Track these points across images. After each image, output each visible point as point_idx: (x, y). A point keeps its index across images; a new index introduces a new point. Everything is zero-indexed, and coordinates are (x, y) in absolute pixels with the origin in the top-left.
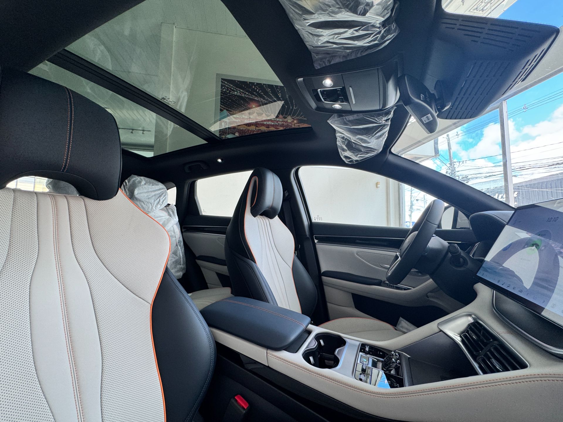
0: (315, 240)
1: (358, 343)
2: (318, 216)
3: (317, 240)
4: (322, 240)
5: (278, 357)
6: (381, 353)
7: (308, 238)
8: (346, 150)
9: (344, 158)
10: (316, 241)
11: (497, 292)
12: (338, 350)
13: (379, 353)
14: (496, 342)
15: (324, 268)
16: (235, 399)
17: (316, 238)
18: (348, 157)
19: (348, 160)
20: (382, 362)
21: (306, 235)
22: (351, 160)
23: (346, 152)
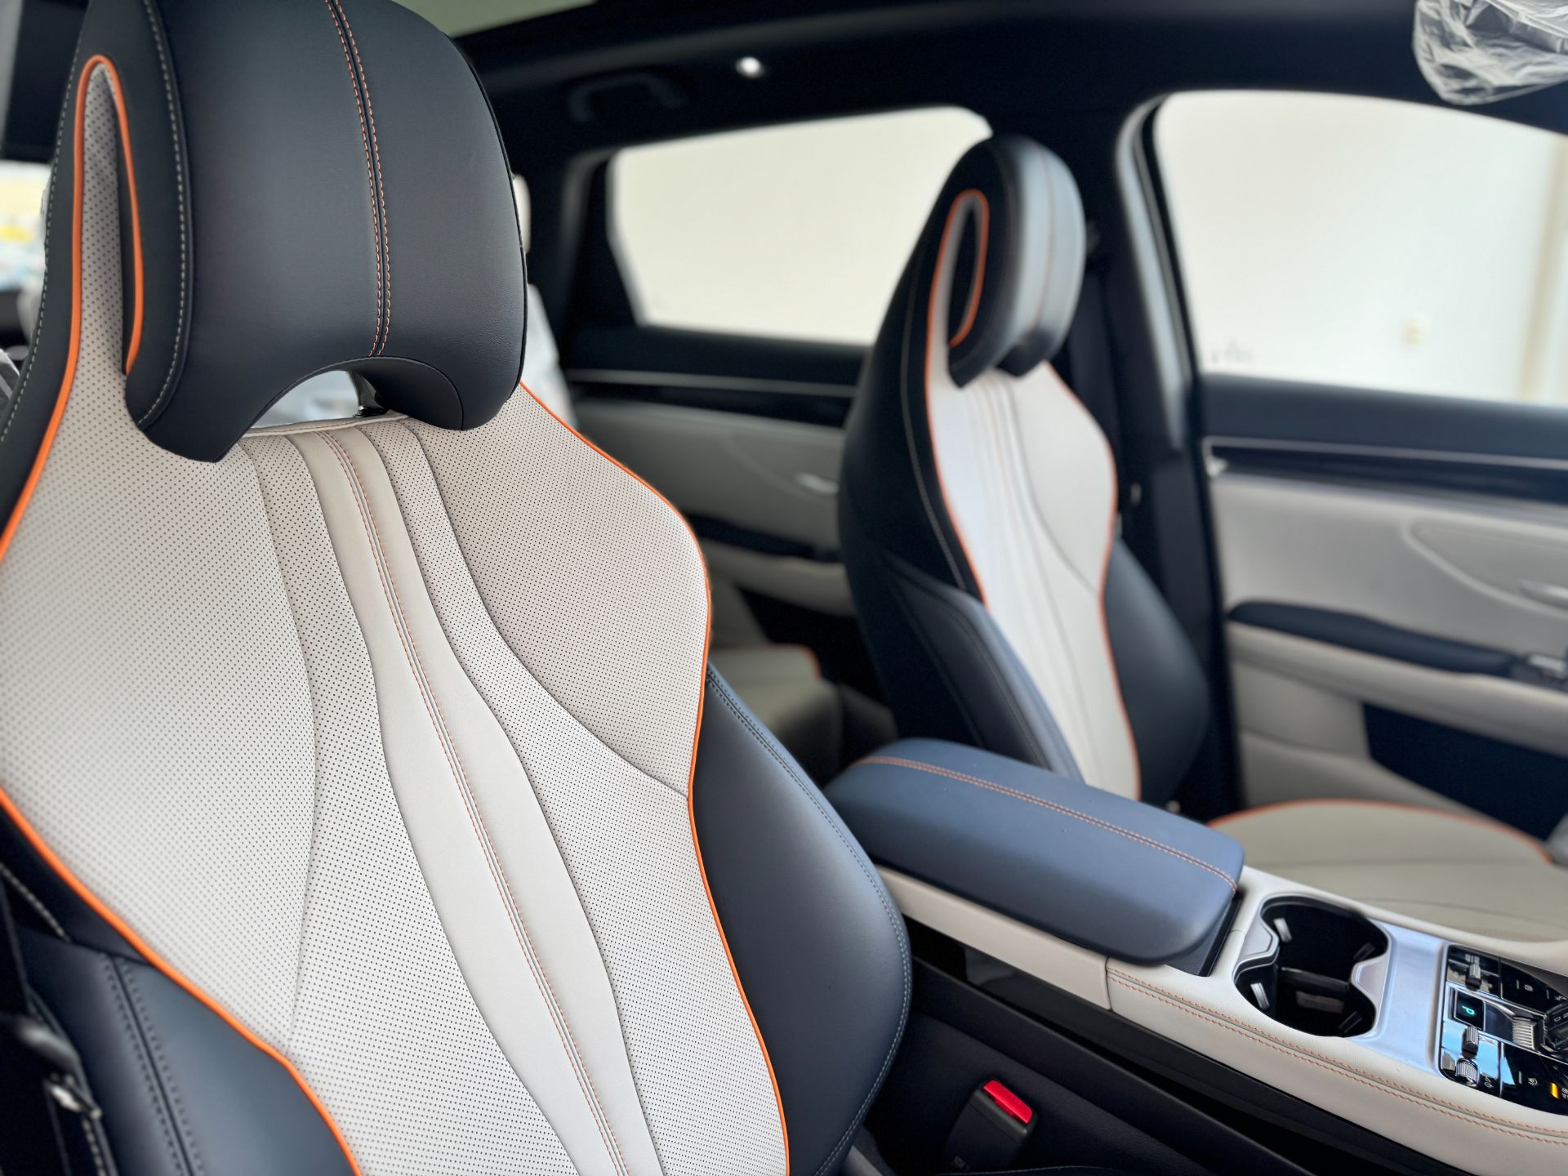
0: (1210, 461)
1: (1435, 945)
2: (1235, 345)
3: (1221, 459)
4: (1243, 462)
5: (1150, 987)
6: (1529, 988)
7: (1172, 455)
8: (1466, 45)
9: (1440, 73)
10: (1214, 467)
12: (1364, 971)
13: (1522, 986)
15: (1239, 586)
16: (984, 1091)
17: (1219, 452)
18: (1460, 73)
19: (1456, 84)
20: (1536, 1020)
21: (1163, 438)
22: (1471, 84)
23: (1460, 51)
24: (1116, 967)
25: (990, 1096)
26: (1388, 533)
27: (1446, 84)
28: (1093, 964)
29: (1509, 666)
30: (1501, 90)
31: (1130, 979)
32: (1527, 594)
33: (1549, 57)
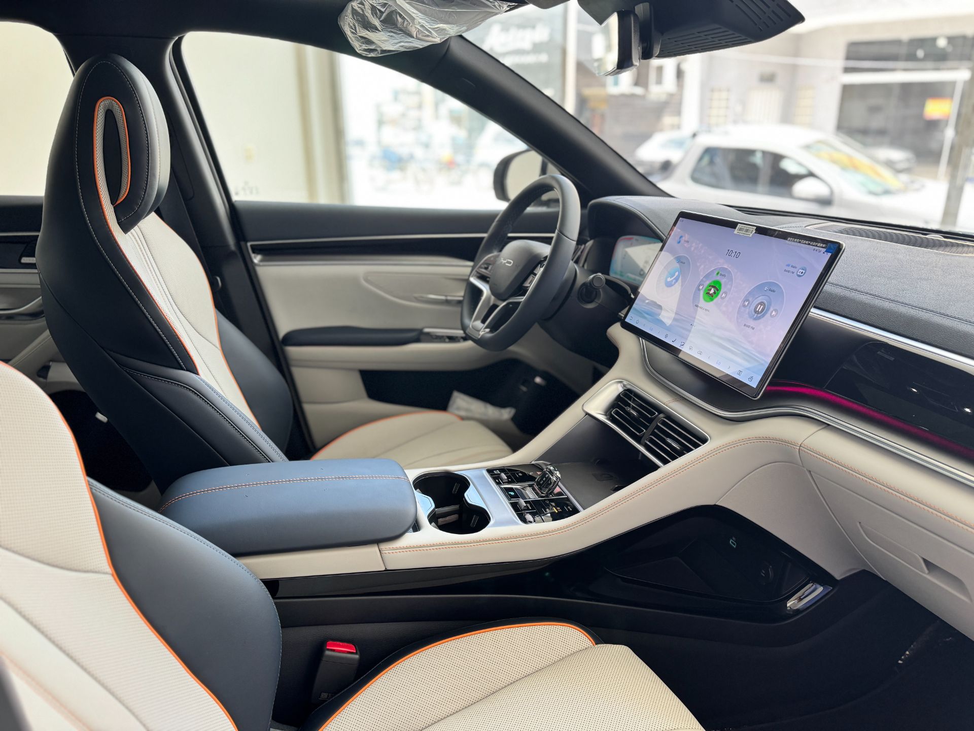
0: (253, 255)
2: (246, 183)
3: (258, 254)
4: (272, 253)
6: (520, 475)
7: (232, 254)
9: (358, 40)
10: (257, 259)
11: (648, 343)
12: (469, 496)
14: (661, 415)
15: (284, 324)
16: (328, 650)
17: (257, 250)
18: (368, 41)
19: (364, 47)
20: (530, 486)
21: (227, 246)
22: (373, 47)
23: (373, 31)
24: (385, 546)
25: (332, 650)
26: (353, 281)
27: (361, 46)
28: (371, 551)
29: (420, 336)
30: (383, 51)
31: (393, 549)
32: (418, 300)
33: (411, 40)
